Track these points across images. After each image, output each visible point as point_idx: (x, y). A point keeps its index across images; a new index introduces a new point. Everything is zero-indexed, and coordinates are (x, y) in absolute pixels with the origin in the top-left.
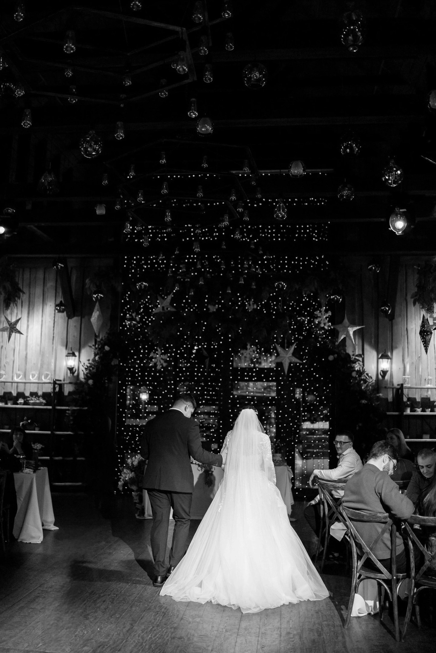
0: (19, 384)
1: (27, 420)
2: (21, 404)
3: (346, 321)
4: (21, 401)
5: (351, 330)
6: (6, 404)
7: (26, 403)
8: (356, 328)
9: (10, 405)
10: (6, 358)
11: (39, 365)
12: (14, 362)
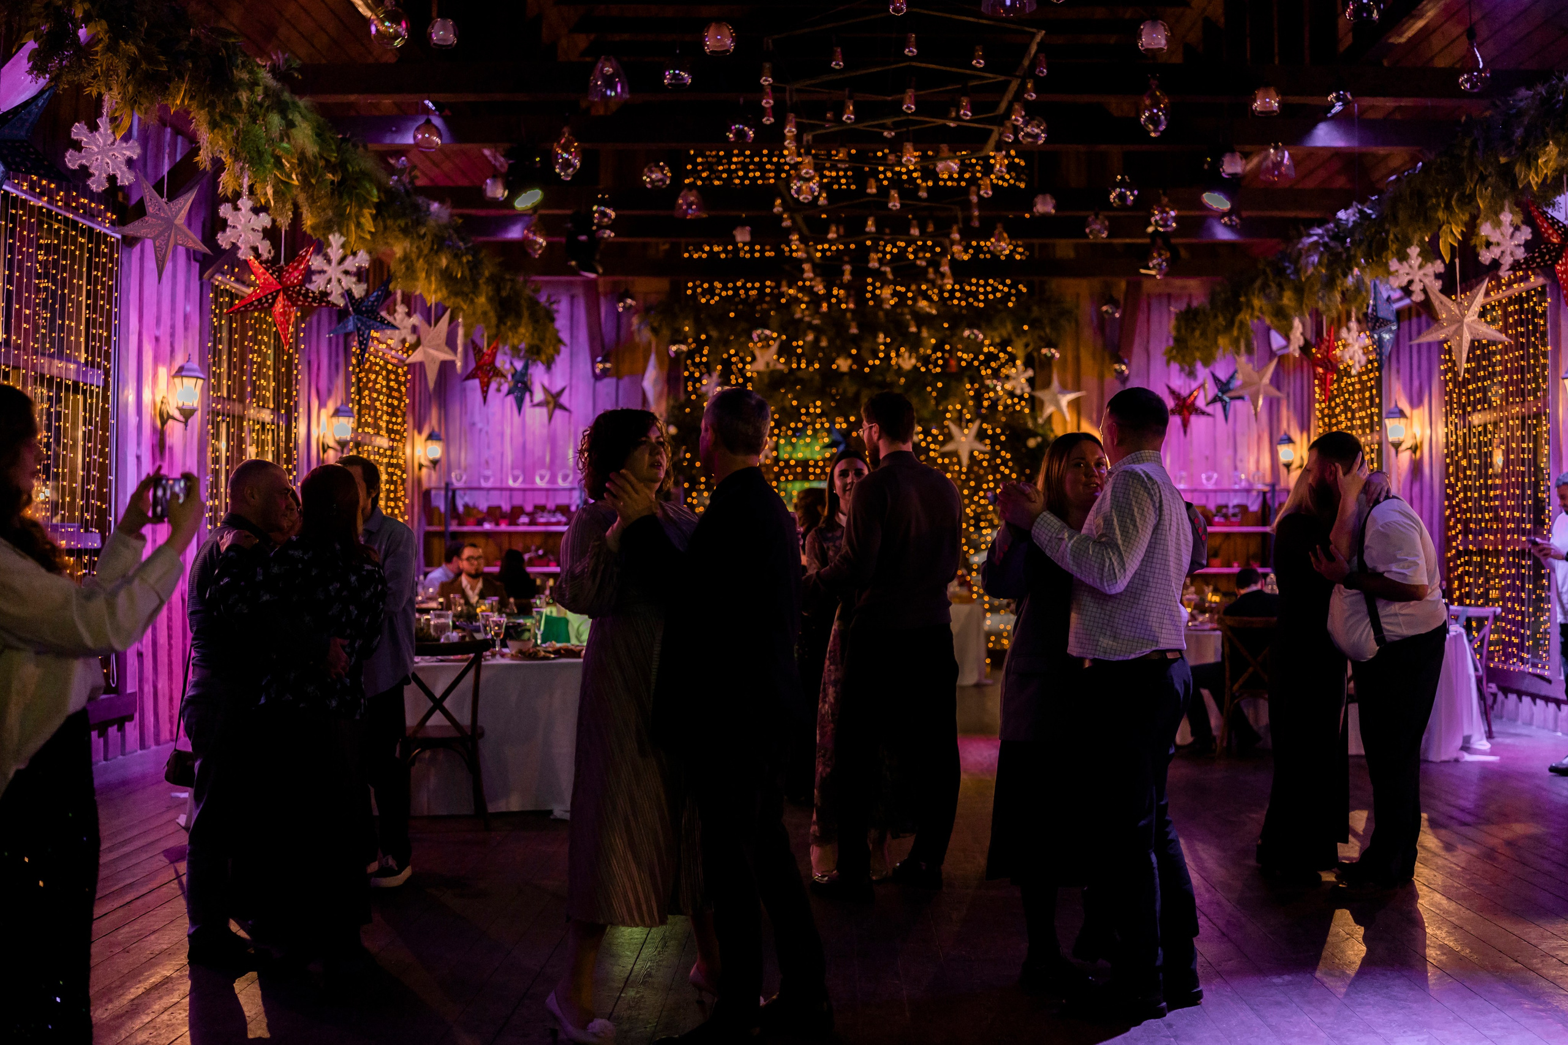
0: (515, 493)
1: (537, 550)
2: (524, 524)
3: (1055, 383)
4: (524, 519)
5: (1065, 400)
6: (497, 524)
7: (533, 522)
8: (1071, 396)
9: (503, 527)
10: (489, 447)
11: (548, 459)
12: (502, 455)
